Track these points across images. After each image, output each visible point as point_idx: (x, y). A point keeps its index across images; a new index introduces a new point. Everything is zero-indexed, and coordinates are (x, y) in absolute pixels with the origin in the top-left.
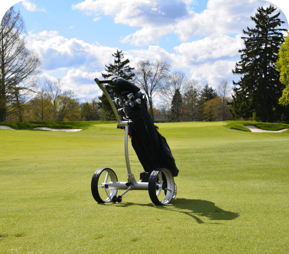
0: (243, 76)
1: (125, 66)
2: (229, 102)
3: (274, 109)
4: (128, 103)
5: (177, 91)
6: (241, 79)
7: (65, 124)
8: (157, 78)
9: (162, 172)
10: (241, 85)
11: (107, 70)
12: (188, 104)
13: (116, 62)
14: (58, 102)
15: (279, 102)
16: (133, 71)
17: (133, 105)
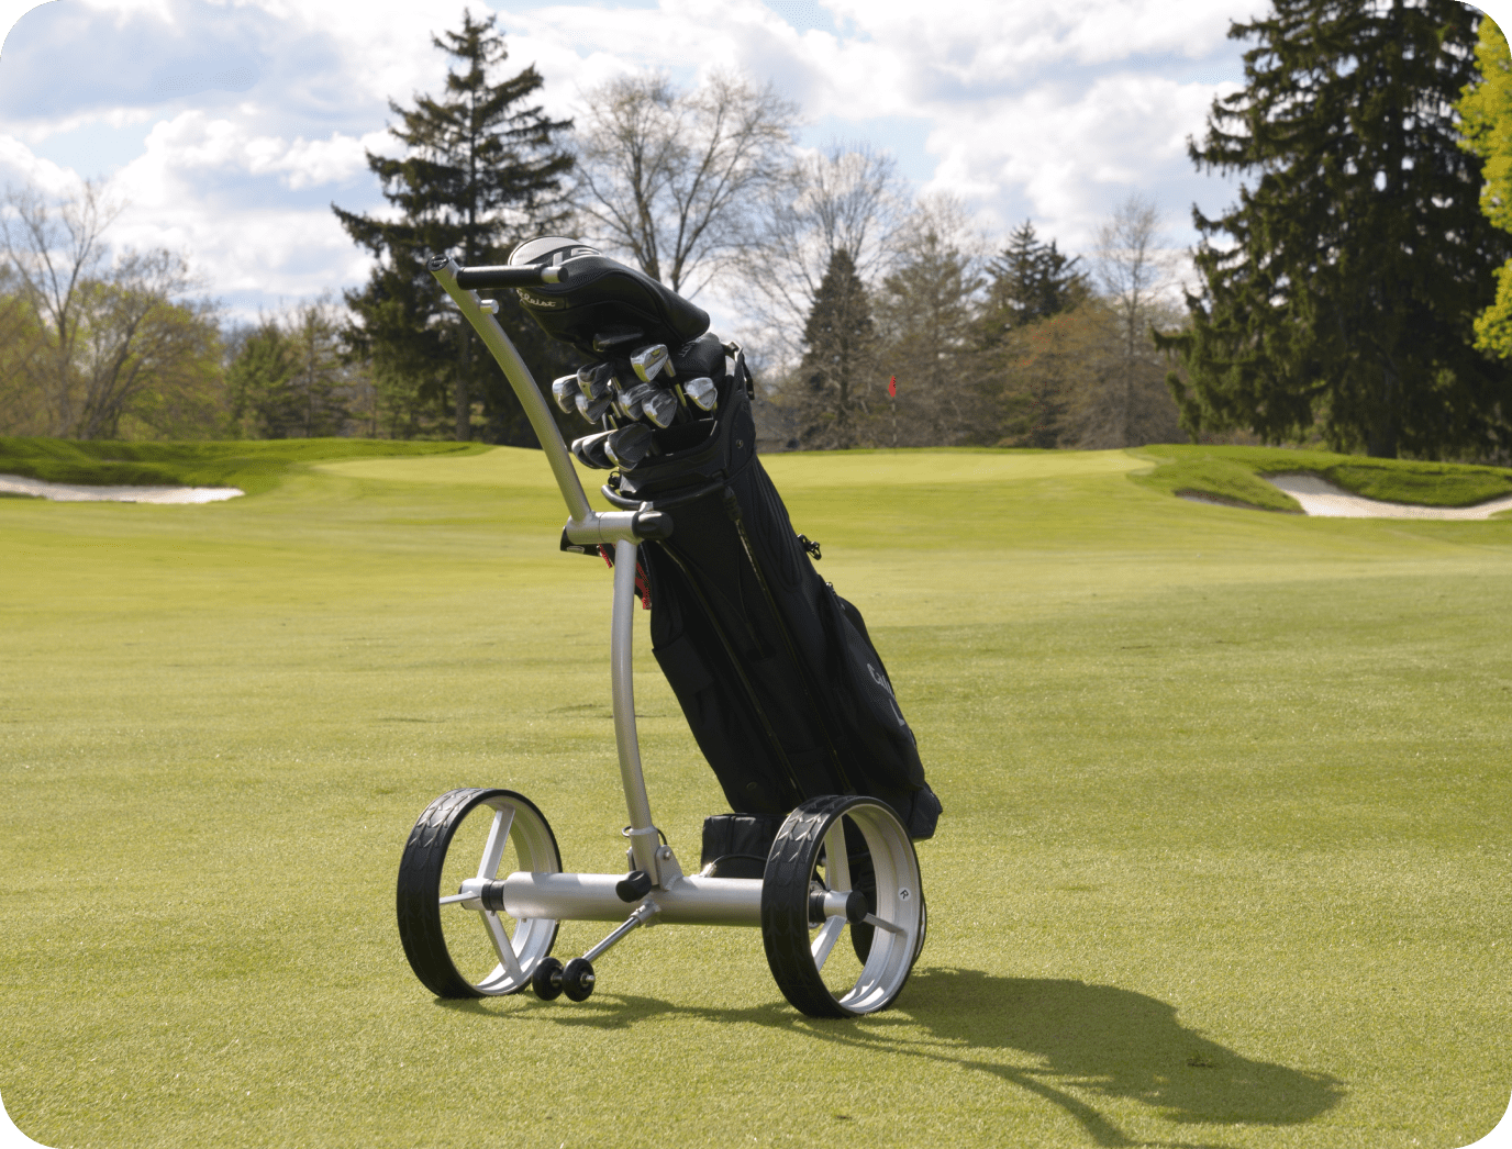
0: (1252, 179)
1: (515, 107)
2: (1168, 328)
3: (1445, 377)
4: (637, 406)
5: (842, 263)
6: (1245, 196)
7: (129, 455)
8: (717, 181)
9: (847, 820)
10: (1240, 234)
11: (402, 128)
12: (910, 340)
13: (456, 83)
14: (84, 322)
15: (1474, 339)
16: (562, 141)
17: (670, 415)
